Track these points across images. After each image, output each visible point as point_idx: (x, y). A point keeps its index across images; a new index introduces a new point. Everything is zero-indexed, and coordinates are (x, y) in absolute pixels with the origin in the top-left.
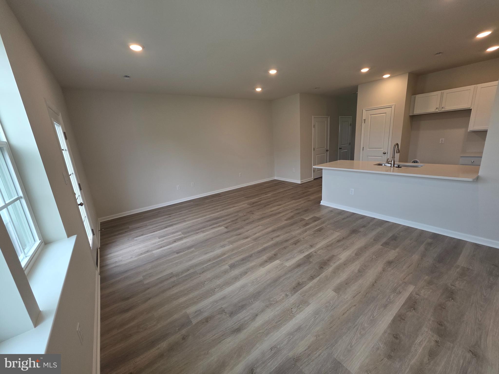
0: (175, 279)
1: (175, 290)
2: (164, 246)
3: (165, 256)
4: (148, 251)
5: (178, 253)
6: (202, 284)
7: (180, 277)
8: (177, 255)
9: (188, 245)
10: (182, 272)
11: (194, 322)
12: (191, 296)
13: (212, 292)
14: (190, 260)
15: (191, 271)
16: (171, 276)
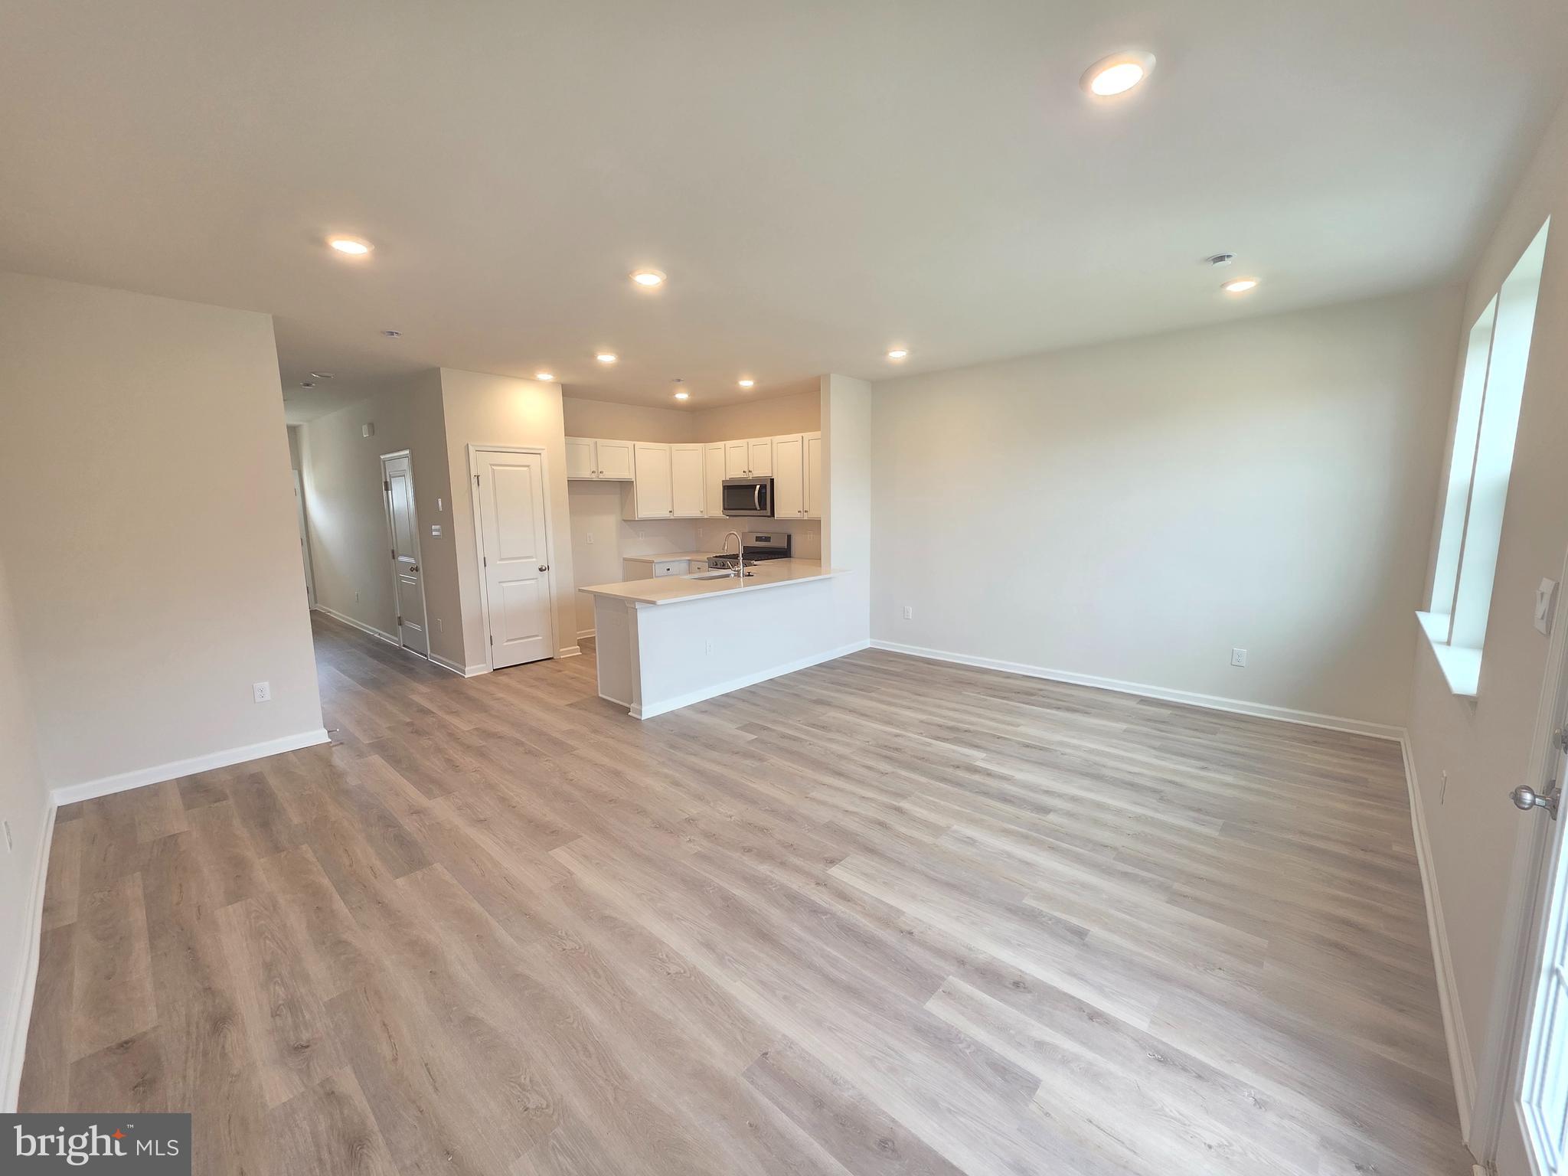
0: (1176, 886)
1: (1203, 870)
2: (1080, 1006)
3: (1129, 966)
4: (1165, 1059)
5: (1081, 933)
6: (1136, 836)
7: (1161, 879)
8: (1096, 931)
9: (1010, 926)
10: (1144, 881)
11: (1221, 822)
12: (1184, 842)
13: (1138, 818)
14: (1084, 886)
15: (1122, 867)
16: (1176, 898)
